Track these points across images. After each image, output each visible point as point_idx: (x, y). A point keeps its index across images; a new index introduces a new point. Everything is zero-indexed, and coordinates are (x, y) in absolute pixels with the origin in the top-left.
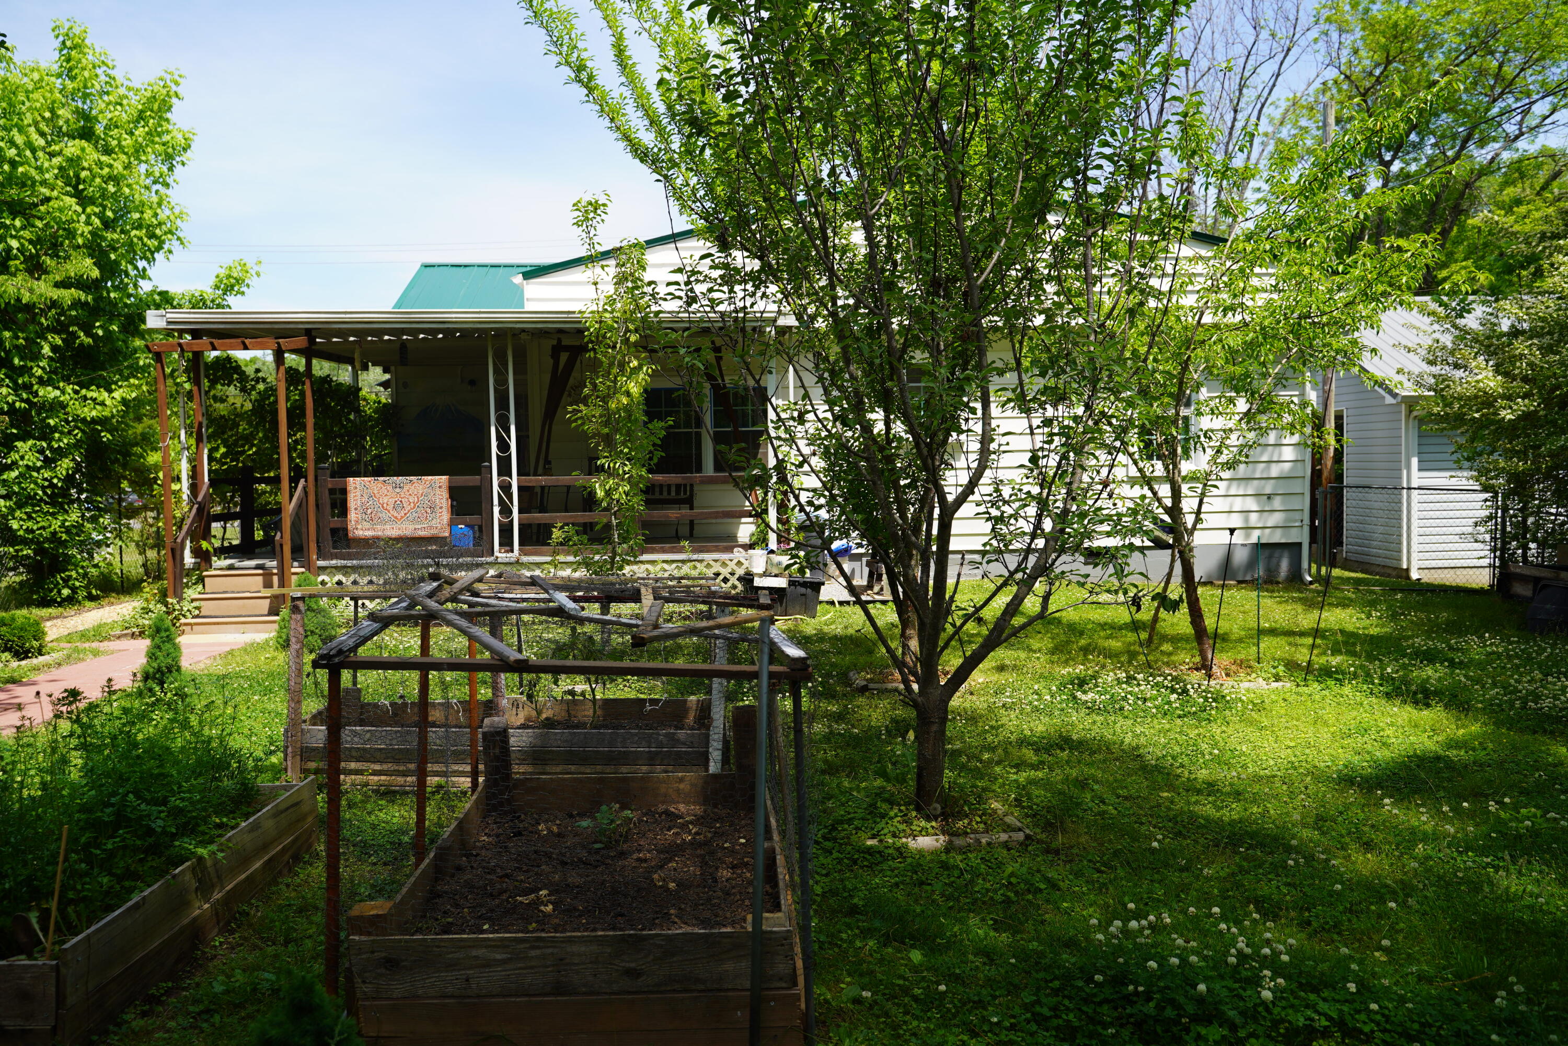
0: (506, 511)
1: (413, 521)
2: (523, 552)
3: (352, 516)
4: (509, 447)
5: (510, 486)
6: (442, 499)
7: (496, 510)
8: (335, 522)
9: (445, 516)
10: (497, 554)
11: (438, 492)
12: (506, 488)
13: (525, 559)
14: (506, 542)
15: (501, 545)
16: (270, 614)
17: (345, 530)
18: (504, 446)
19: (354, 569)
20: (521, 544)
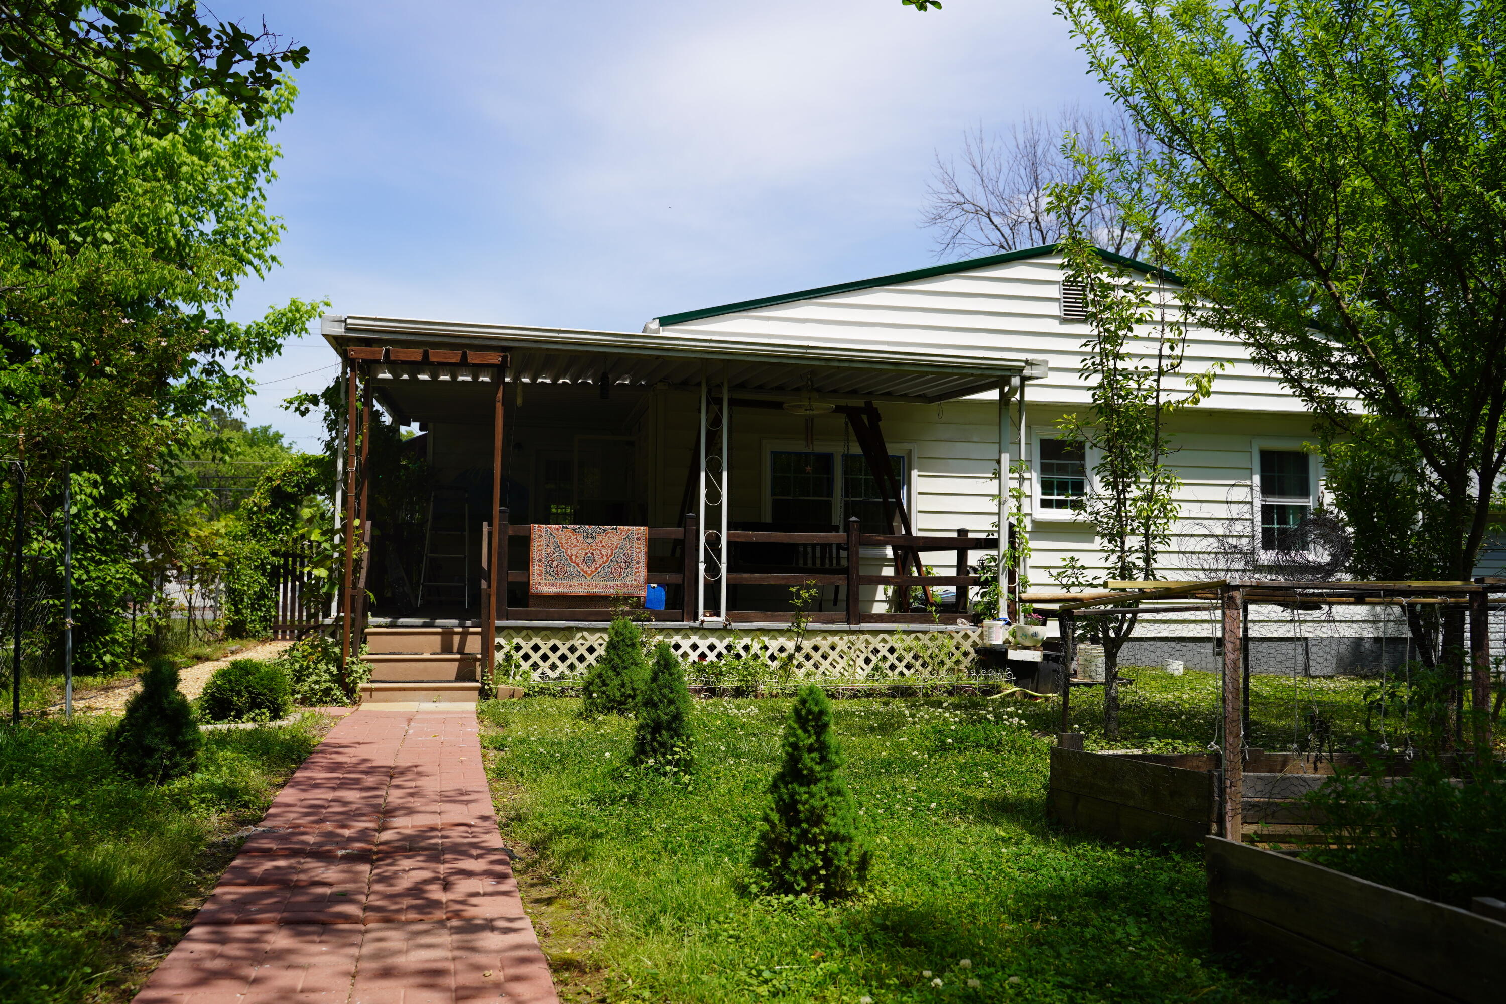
0: (713, 569)
1: (606, 577)
2: (730, 618)
3: (535, 569)
4: (719, 496)
5: (719, 539)
6: (639, 552)
7: (702, 567)
8: (514, 576)
9: (643, 573)
10: (701, 618)
11: (635, 544)
12: (713, 543)
13: (734, 625)
14: (713, 607)
15: (706, 608)
16: (459, 678)
17: (527, 584)
18: (713, 495)
19: (537, 630)
20: (728, 608)
